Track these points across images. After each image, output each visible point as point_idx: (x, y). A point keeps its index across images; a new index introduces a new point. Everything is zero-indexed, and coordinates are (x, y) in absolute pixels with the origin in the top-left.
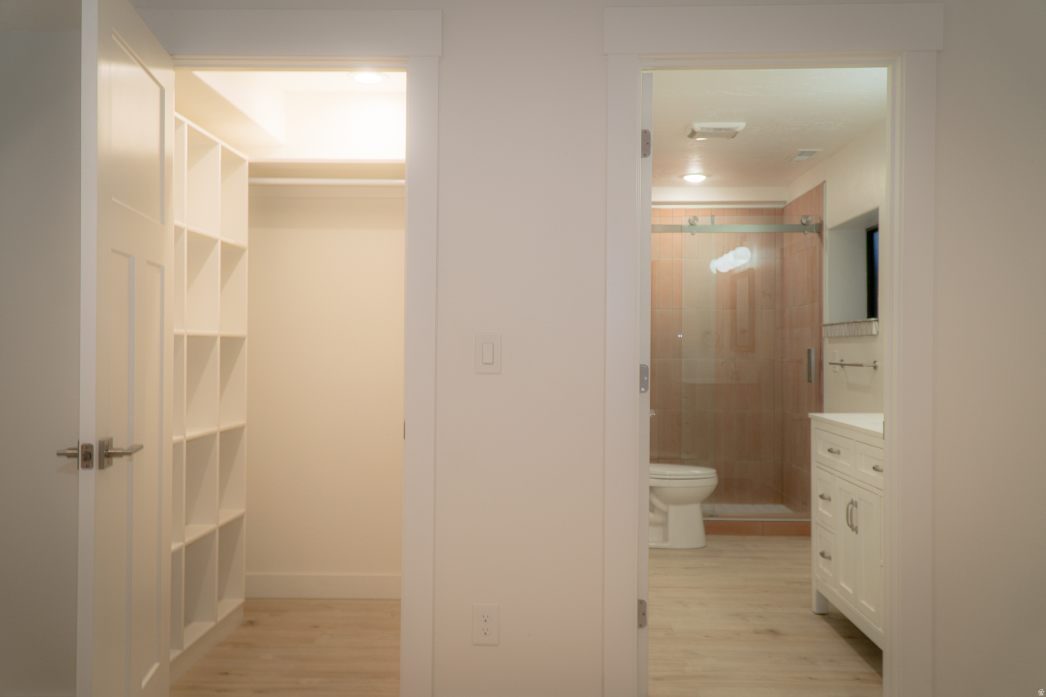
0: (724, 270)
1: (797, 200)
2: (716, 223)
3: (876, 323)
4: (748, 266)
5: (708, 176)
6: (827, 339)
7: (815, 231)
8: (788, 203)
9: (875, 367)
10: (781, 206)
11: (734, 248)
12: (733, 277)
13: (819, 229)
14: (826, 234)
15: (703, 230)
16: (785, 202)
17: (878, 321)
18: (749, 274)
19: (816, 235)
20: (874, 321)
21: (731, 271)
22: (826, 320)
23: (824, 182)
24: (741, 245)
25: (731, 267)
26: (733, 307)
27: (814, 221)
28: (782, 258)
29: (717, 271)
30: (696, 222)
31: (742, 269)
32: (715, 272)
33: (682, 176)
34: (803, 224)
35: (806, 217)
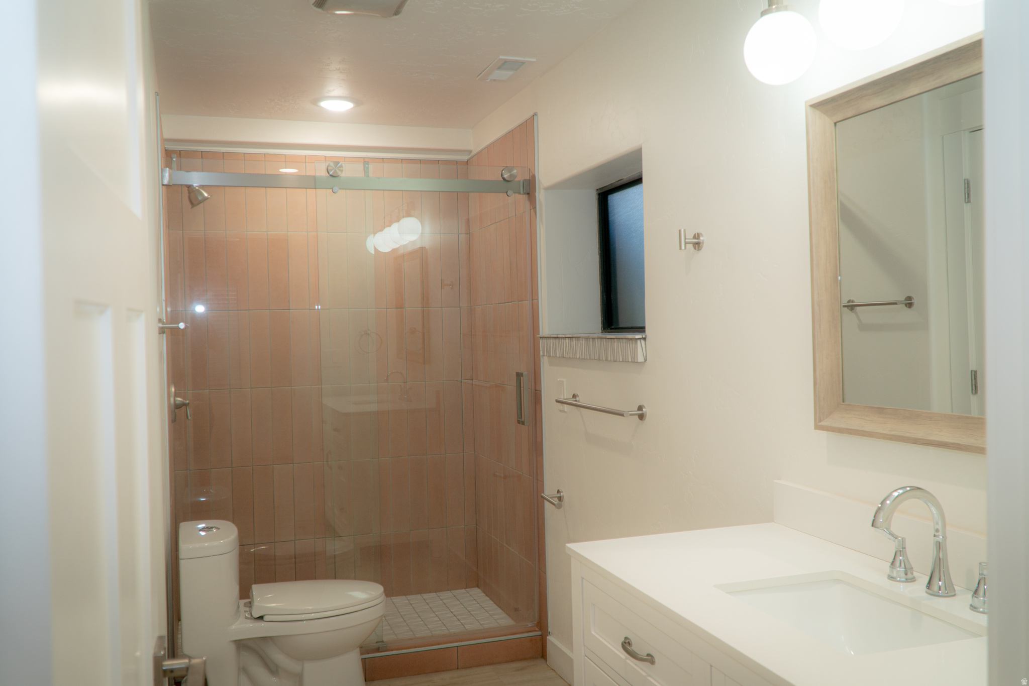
0: (385, 248)
1: (488, 147)
2: (371, 175)
3: (643, 341)
4: (418, 245)
5: (357, 103)
6: (546, 358)
7: (522, 192)
8: (473, 153)
9: (641, 417)
10: (465, 158)
11: (398, 221)
12: (398, 258)
13: (529, 188)
14: (541, 196)
15: (351, 185)
16: (470, 152)
17: (644, 339)
18: (420, 254)
19: (522, 198)
20: (640, 339)
21: (394, 250)
22: (545, 329)
23: (535, 114)
24: (409, 215)
25: (395, 246)
26: (400, 306)
27: (520, 176)
28: (468, 233)
29: (375, 249)
30: (339, 173)
31: (410, 248)
32: (373, 252)
33: (315, 102)
34: (504, 179)
35: (509, 169)
